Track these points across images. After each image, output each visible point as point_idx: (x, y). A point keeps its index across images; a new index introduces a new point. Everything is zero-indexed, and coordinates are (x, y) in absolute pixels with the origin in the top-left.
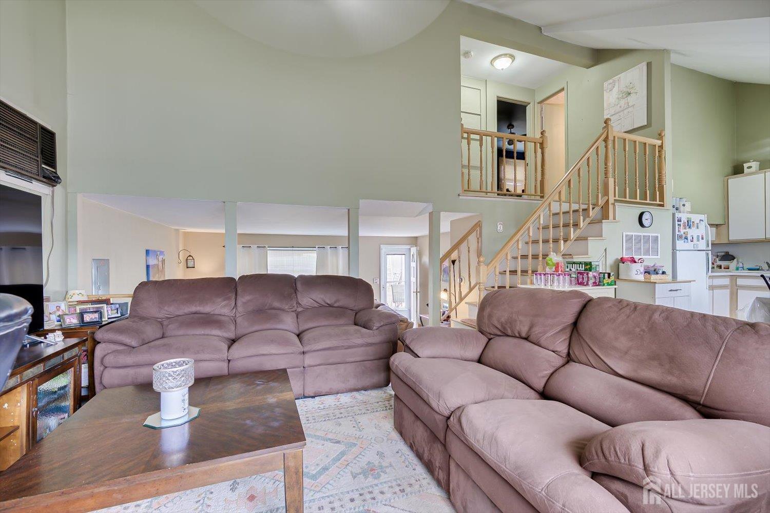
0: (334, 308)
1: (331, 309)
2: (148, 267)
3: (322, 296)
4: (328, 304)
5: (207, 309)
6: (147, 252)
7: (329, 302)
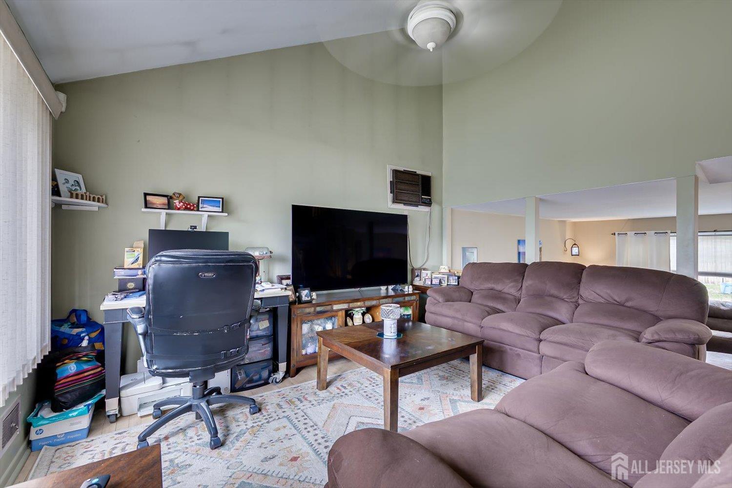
0: (625, 308)
1: (622, 308)
2: (519, 253)
3: (608, 291)
4: (616, 301)
5: (499, 287)
6: (519, 241)
7: (618, 300)
